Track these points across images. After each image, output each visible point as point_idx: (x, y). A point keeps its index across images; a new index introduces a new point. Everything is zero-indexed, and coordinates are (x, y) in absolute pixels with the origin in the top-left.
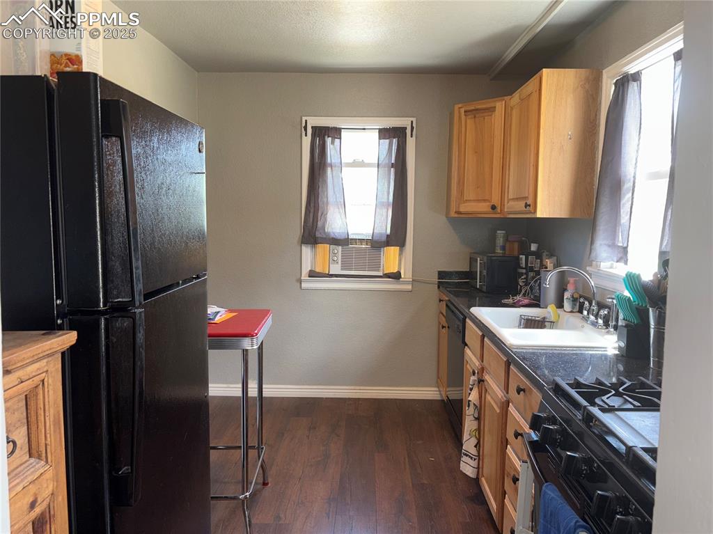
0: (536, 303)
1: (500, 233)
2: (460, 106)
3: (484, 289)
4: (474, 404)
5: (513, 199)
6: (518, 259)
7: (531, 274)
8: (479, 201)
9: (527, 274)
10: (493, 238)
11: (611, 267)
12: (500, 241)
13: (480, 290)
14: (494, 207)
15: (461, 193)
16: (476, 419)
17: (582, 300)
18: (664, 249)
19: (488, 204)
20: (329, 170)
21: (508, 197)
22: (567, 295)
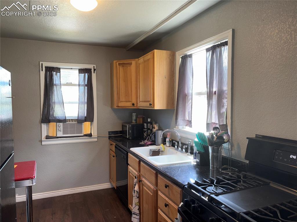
0: (154, 143)
1: (134, 114)
2: (116, 61)
3: (131, 138)
4: (137, 191)
5: (142, 101)
6: (143, 125)
7: (149, 131)
8: (126, 101)
9: (147, 131)
10: (131, 116)
11: (183, 128)
12: (134, 118)
13: (128, 139)
14: (133, 104)
15: (119, 98)
16: (138, 197)
17: (174, 142)
18: (208, 122)
19: (131, 103)
20: (55, 87)
21: (139, 100)
22: (167, 140)
